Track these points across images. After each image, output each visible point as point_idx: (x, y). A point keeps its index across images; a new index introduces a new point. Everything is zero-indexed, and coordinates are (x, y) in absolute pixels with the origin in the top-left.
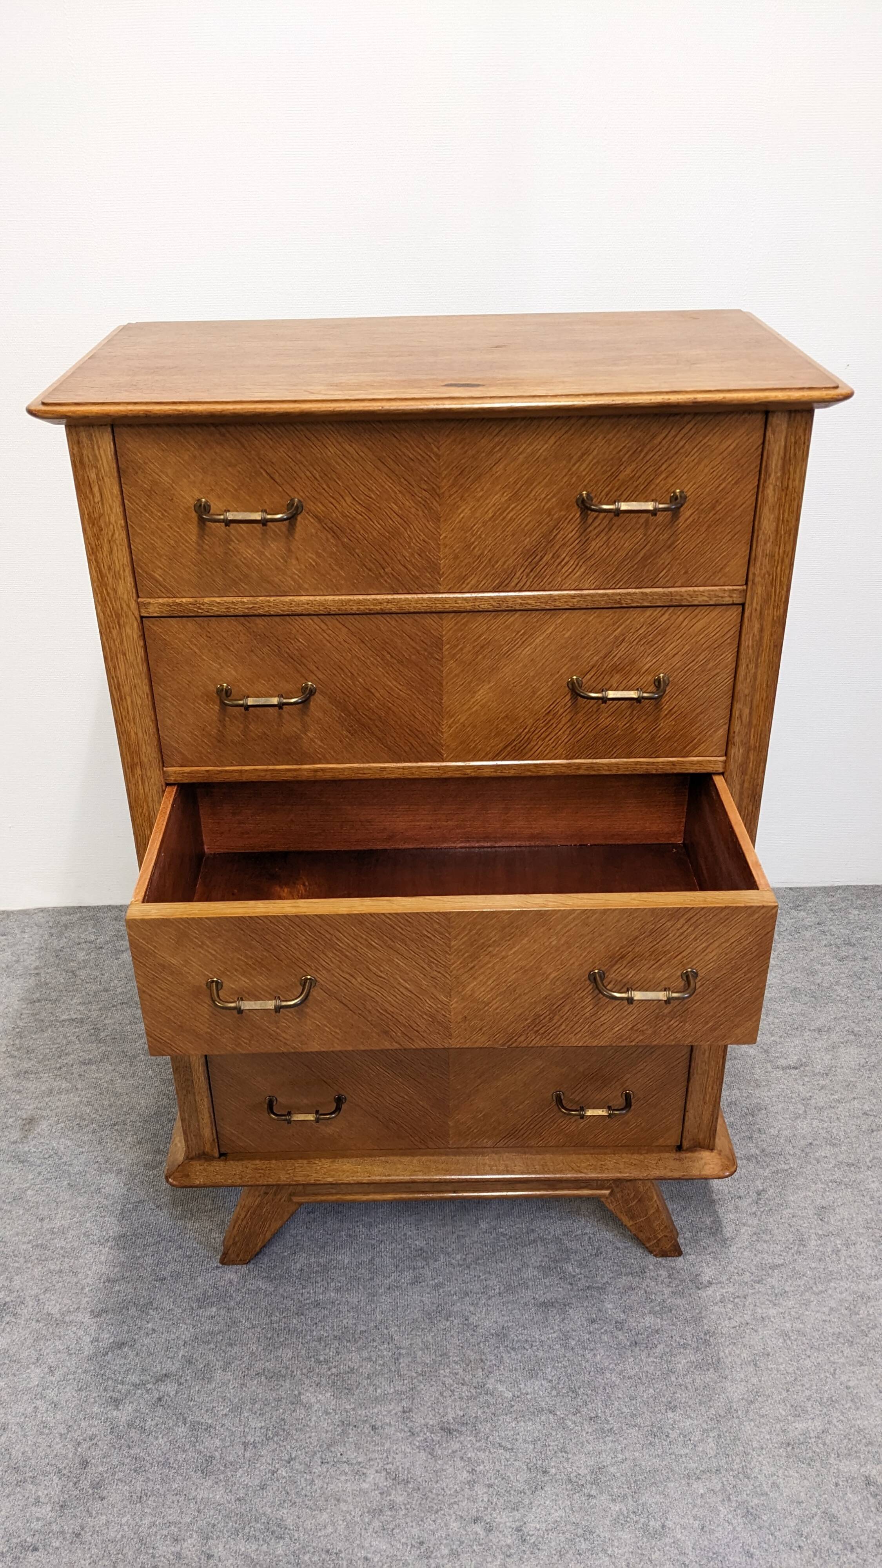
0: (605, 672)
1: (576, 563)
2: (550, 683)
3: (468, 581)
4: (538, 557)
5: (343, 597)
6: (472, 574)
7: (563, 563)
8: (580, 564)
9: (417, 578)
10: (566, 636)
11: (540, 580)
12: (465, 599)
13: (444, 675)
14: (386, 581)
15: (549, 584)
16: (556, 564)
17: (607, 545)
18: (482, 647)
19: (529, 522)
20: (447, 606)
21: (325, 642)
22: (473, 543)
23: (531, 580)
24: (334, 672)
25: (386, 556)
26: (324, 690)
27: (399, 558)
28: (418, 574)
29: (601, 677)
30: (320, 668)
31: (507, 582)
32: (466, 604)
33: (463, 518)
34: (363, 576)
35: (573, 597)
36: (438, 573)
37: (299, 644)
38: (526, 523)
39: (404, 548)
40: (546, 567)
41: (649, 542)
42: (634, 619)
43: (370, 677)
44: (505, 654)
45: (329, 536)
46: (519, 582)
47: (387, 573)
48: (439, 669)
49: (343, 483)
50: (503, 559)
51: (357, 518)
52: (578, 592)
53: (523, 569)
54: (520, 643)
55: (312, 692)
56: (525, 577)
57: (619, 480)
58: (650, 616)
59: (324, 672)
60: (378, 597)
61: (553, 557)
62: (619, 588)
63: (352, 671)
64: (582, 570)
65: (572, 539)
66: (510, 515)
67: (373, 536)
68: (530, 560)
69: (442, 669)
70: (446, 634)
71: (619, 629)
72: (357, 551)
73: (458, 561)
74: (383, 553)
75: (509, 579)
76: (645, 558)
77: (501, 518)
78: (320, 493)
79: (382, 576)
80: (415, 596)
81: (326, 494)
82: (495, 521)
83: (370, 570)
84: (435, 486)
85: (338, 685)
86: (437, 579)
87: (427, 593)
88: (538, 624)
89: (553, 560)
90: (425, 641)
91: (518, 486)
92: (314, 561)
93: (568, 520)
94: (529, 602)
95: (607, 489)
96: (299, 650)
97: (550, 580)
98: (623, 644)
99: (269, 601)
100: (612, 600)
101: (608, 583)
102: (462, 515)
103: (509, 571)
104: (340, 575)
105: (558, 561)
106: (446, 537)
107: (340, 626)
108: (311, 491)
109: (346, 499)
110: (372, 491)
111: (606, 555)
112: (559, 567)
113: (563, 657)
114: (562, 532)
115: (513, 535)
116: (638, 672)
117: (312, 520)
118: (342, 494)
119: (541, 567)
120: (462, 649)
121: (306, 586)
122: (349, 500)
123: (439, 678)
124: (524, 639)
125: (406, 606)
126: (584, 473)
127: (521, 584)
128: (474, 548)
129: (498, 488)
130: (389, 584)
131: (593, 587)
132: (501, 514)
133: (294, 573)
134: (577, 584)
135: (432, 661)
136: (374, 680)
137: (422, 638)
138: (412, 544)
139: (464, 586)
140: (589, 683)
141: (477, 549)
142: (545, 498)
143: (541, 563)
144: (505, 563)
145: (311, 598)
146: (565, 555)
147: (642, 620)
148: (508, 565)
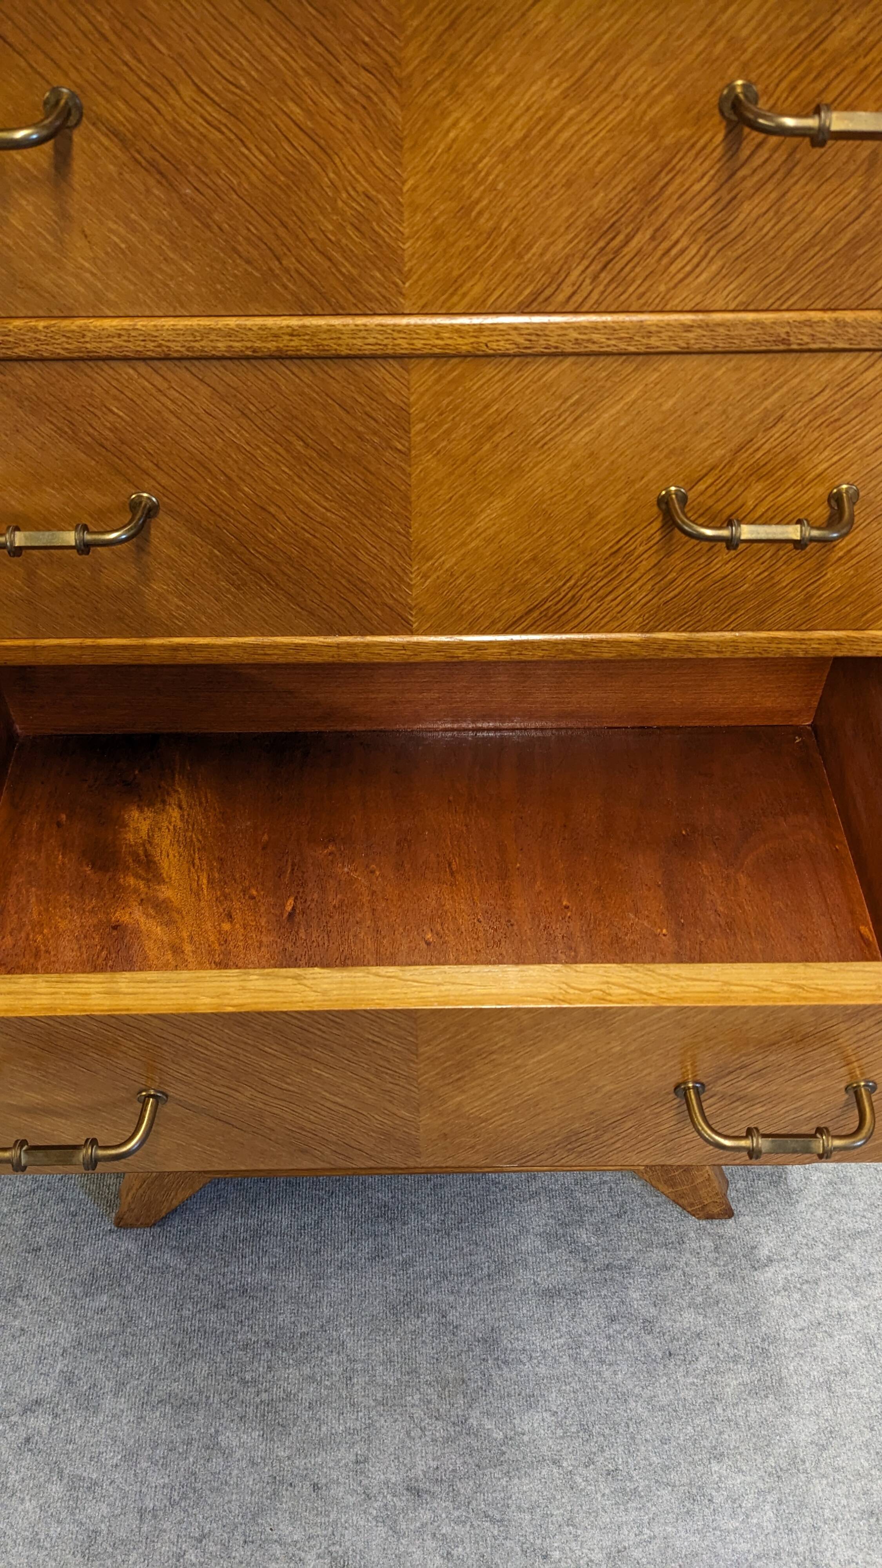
0: (735, 479)
1: (702, 252)
2: (624, 498)
3: (464, 289)
4: (621, 237)
5: (194, 322)
6: (474, 273)
7: (674, 252)
8: (711, 254)
9: (353, 280)
10: (665, 407)
11: (620, 289)
12: (458, 330)
13: (413, 481)
14: (285, 287)
15: (639, 298)
16: (659, 253)
17: (776, 213)
18: (491, 428)
19: (607, 153)
20: (419, 344)
21: (167, 415)
22: (478, 202)
23: (601, 288)
24: (192, 473)
25: (281, 231)
26: (176, 507)
27: (312, 235)
28: (355, 272)
29: (725, 489)
30: (163, 466)
31: (548, 292)
32: (460, 341)
33: (454, 140)
34: (235, 276)
35: (688, 328)
36: (400, 271)
37: (111, 418)
38: (599, 154)
39: (322, 211)
40: (636, 260)
41: (869, 206)
42: (809, 375)
43: (265, 484)
44: (537, 443)
45: (151, 182)
46: (574, 293)
47: (287, 270)
48: (403, 471)
49: (169, 47)
50: (542, 241)
51: (211, 136)
52: (701, 316)
53: (586, 262)
54: (569, 420)
55: (152, 511)
56: (588, 281)
57: (824, 52)
58: (845, 368)
59: (172, 473)
60: (270, 322)
61: (653, 238)
62: (788, 310)
63: (228, 471)
64: (714, 268)
65: (698, 199)
66: (566, 135)
67: (251, 183)
68: (601, 244)
69: (408, 469)
70: (418, 400)
71: (776, 396)
72: (216, 217)
73: (443, 243)
74: (275, 223)
75: (554, 286)
76: (855, 243)
77: (543, 142)
78: (118, 75)
79: (276, 276)
80: (349, 321)
81: (133, 79)
82: (528, 148)
83: (248, 262)
84: (391, 62)
85: (202, 498)
86: (397, 285)
87: (375, 314)
88: (609, 384)
89: (654, 244)
90: (374, 414)
91: (587, 62)
92: (124, 240)
93: (694, 152)
94: (595, 337)
95: (795, 74)
96: (114, 430)
97: (642, 289)
98: (780, 425)
99: (34, 330)
100: (771, 335)
101: (766, 298)
102: (452, 135)
103: (555, 269)
104: (184, 272)
105: (666, 245)
106: (414, 188)
107: (196, 383)
108: (96, 68)
109: (181, 88)
110: (241, 70)
111: (772, 234)
112: (665, 261)
113: (653, 449)
114: (678, 180)
115: (569, 184)
116: (802, 478)
117: (106, 142)
118: (171, 76)
119: (627, 258)
120: (448, 432)
121: (111, 296)
122: (187, 92)
123: (403, 488)
124: (578, 412)
125: (330, 342)
126: (745, 33)
127: (578, 298)
128: (480, 213)
129: (537, 67)
130: (293, 294)
131: (732, 307)
132: (542, 133)
133: (82, 267)
134: (698, 299)
135: (388, 455)
136: (274, 490)
137: (368, 409)
138: (340, 203)
139: (455, 299)
140: (701, 499)
141: (486, 215)
142: (648, 92)
143: (626, 250)
144: (546, 249)
145: (126, 323)
146: (680, 232)
147: (826, 377)
148: (555, 254)
